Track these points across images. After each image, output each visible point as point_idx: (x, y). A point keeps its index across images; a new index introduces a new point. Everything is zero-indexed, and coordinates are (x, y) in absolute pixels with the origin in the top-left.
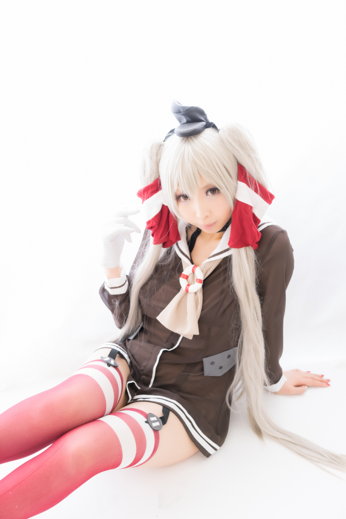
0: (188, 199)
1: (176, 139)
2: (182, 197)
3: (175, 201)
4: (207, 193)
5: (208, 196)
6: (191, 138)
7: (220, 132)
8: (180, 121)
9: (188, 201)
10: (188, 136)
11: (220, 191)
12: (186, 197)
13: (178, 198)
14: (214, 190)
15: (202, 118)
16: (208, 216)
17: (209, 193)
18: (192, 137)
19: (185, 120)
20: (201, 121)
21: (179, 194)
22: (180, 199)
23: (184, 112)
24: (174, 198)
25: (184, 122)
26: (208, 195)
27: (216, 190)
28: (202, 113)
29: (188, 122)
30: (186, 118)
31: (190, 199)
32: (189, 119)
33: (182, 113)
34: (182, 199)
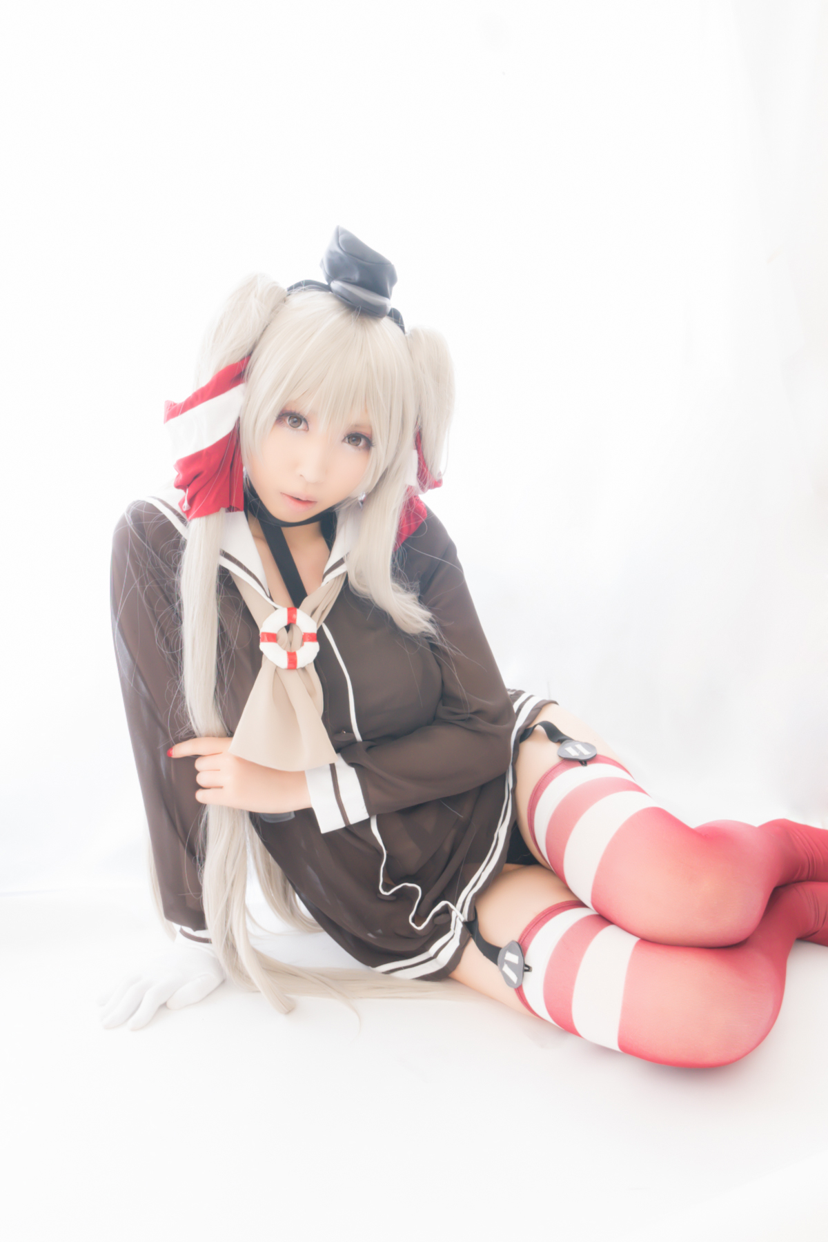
0: (302, 426)
2: (288, 418)
3: (274, 419)
4: (345, 437)
7: (406, 335)
8: (335, 271)
9: (301, 430)
11: (372, 446)
12: (297, 419)
13: (282, 416)
14: (359, 438)
17: (347, 440)
19: (356, 276)
22: (285, 420)
23: (369, 262)
25: (350, 279)
26: (344, 442)
27: (362, 443)
29: (361, 284)
30: (361, 275)
31: (307, 429)
32: (368, 280)
33: (365, 263)
34: (287, 421)
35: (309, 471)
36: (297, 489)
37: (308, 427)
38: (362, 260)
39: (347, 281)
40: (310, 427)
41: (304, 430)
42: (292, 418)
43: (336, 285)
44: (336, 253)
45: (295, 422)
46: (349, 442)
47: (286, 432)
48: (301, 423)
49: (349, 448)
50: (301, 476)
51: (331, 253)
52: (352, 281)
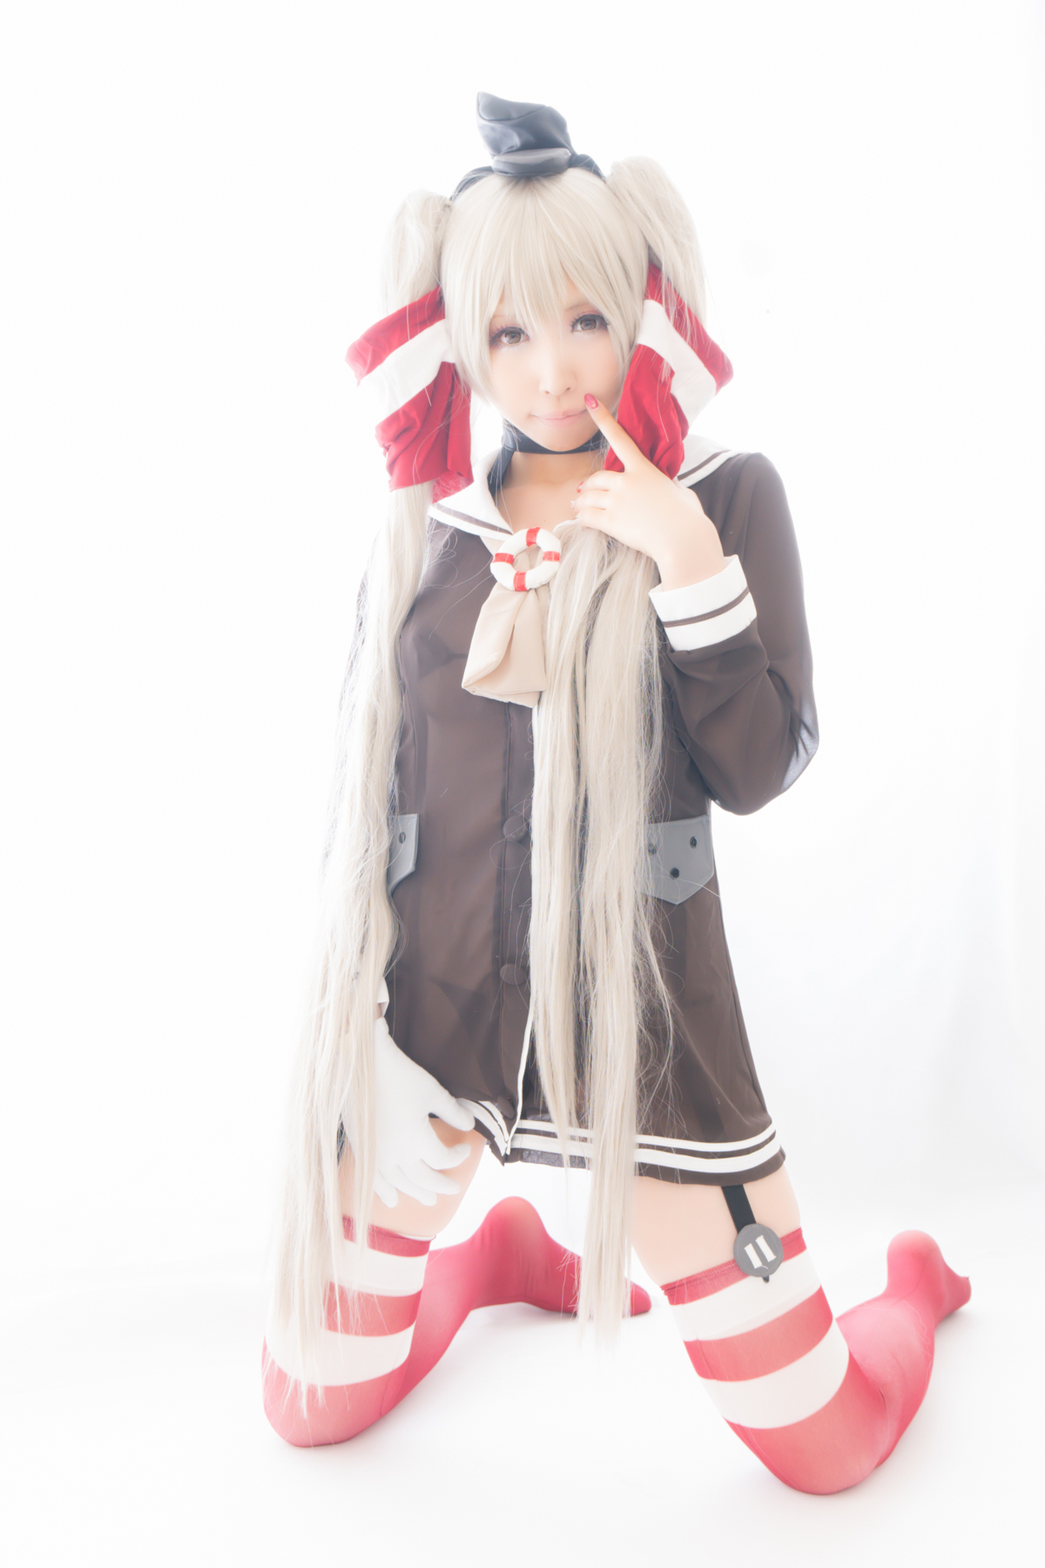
0: (522, 337)
1: (493, 185)
2: (504, 335)
3: (486, 347)
4: (574, 326)
5: (576, 333)
6: (538, 180)
7: (606, 177)
8: (496, 147)
9: (522, 345)
10: (527, 176)
11: (607, 323)
12: (515, 334)
13: (495, 338)
14: (592, 321)
15: (561, 139)
16: (568, 389)
17: (579, 327)
18: (538, 177)
19: (516, 141)
20: (556, 144)
21: (499, 327)
22: (500, 341)
23: (519, 117)
24: (485, 338)
25: (512, 147)
26: (577, 331)
27: (598, 322)
28: (560, 124)
29: (525, 147)
30: (521, 136)
31: (528, 338)
32: (531, 138)
33: (515, 121)
34: (505, 339)
35: (549, 382)
36: (545, 408)
37: (527, 335)
38: (510, 120)
39: (512, 151)
40: (529, 336)
41: (524, 341)
42: (504, 334)
43: (498, 162)
44: (486, 125)
45: (513, 337)
46: (583, 329)
47: (507, 350)
48: (520, 334)
49: (582, 336)
50: (547, 392)
51: (482, 128)
52: (515, 149)
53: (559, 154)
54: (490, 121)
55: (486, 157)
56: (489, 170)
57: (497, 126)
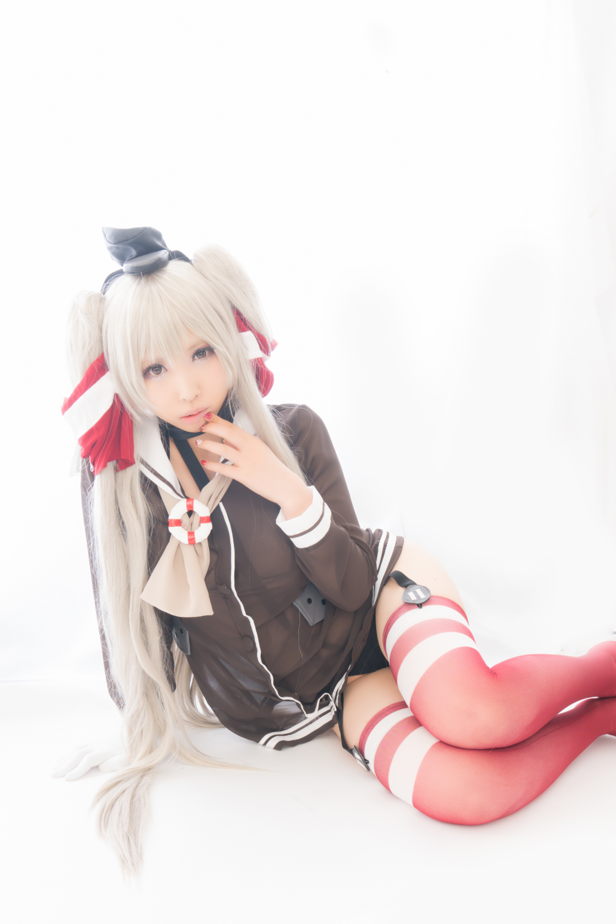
0: (162, 371)
3: (142, 379)
4: (193, 358)
5: (196, 361)
7: (193, 262)
8: (122, 257)
9: (163, 373)
10: (147, 273)
11: (215, 350)
12: (158, 368)
13: (146, 373)
14: (204, 352)
15: (161, 246)
16: (197, 396)
17: (196, 358)
18: (154, 272)
19: (134, 252)
20: (159, 249)
21: (147, 366)
22: (149, 374)
23: (132, 238)
24: (140, 374)
25: (132, 256)
27: (207, 352)
28: (157, 236)
29: (140, 254)
30: (135, 249)
31: (167, 370)
32: (143, 248)
33: (131, 240)
34: (151, 372)
36: (186, 409)
37: (165, 368)
38: (128, 240)
39: (132, 259)
40: (167, 368)
41: (164, 372)
42: (152, 370)
43: (126, 267)
44: (113, 247)
45: (157, 371)
46: (199, 358)
47: (155, 380)
48: (161, 370)
49: (199, 362)
50: (184, 399)
51: (110, 249)
52: (134, 256)
53: (163, 254)
54: (115, 244)
55: (116, 266)
56: (120, 273)
57: (120, 246)
